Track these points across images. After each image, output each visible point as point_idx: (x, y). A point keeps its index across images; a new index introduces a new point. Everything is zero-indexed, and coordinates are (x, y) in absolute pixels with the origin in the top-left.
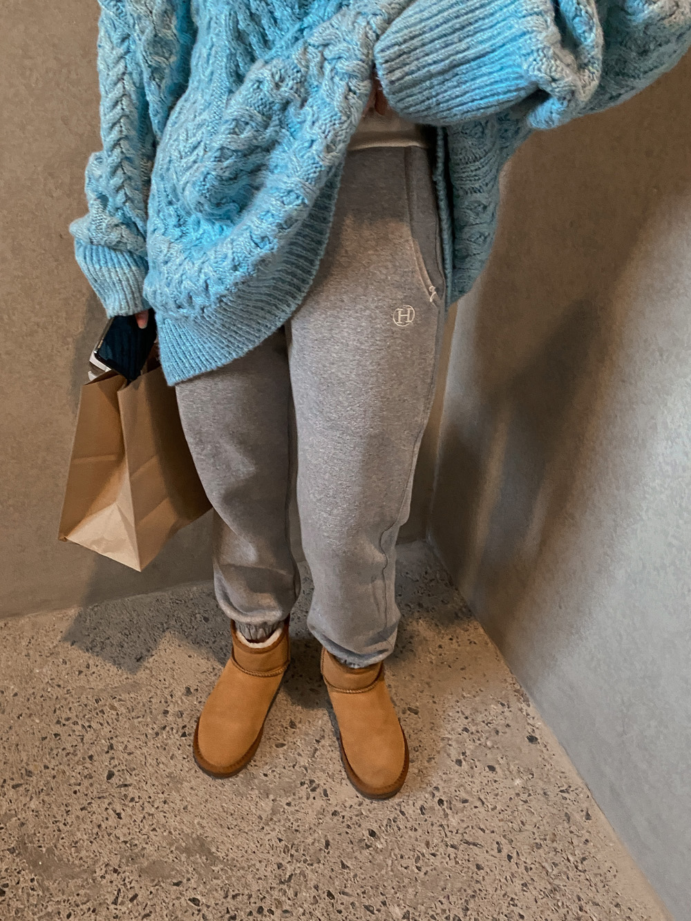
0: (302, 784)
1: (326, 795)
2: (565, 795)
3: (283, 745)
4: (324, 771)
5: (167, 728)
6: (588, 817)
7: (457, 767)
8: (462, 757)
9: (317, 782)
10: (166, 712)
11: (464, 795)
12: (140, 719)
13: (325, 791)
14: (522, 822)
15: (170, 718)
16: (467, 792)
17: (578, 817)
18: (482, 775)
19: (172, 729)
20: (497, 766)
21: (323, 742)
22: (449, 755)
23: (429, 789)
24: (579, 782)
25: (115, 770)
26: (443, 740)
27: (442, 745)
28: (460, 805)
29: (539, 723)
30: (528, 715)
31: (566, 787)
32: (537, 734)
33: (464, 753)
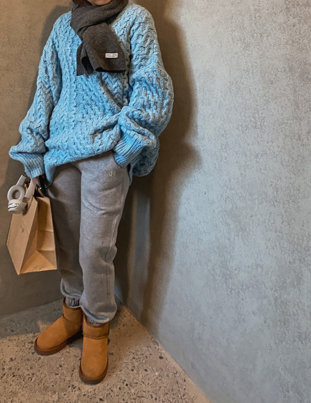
0: (69, 387)
1: (80, 389)
2: (176, 375)
4: (77, 381)
6: (185, 381)
7: (132, 372)
9: (75, 385)
14: (160, 387)
15: (6, 371)
16: (137, 380)
17: (181, 381)
19: (8, 375)
20: (148, 370)
21: (75, 371)
22: (128, 368)
23: (122, 381)
24: (181, 370)
26: (125, 363)
27: (124, 365)
28: (135, 385)
29: (164, 352)
30: (158, 349)
31: (175, 372)
32: (163, 356)
33: (134, 367)
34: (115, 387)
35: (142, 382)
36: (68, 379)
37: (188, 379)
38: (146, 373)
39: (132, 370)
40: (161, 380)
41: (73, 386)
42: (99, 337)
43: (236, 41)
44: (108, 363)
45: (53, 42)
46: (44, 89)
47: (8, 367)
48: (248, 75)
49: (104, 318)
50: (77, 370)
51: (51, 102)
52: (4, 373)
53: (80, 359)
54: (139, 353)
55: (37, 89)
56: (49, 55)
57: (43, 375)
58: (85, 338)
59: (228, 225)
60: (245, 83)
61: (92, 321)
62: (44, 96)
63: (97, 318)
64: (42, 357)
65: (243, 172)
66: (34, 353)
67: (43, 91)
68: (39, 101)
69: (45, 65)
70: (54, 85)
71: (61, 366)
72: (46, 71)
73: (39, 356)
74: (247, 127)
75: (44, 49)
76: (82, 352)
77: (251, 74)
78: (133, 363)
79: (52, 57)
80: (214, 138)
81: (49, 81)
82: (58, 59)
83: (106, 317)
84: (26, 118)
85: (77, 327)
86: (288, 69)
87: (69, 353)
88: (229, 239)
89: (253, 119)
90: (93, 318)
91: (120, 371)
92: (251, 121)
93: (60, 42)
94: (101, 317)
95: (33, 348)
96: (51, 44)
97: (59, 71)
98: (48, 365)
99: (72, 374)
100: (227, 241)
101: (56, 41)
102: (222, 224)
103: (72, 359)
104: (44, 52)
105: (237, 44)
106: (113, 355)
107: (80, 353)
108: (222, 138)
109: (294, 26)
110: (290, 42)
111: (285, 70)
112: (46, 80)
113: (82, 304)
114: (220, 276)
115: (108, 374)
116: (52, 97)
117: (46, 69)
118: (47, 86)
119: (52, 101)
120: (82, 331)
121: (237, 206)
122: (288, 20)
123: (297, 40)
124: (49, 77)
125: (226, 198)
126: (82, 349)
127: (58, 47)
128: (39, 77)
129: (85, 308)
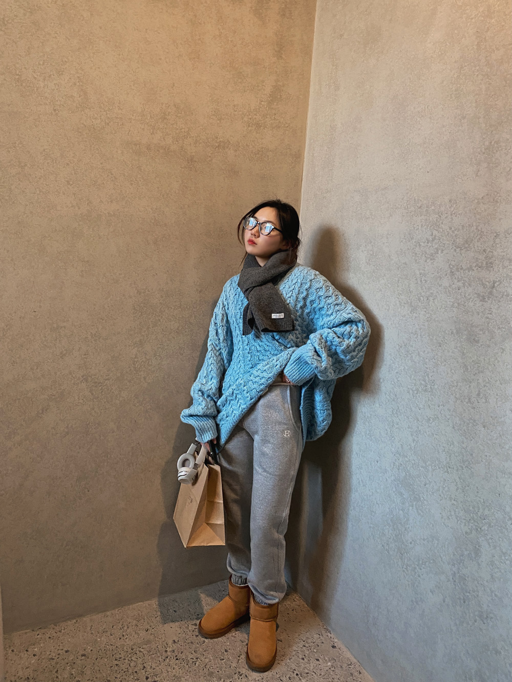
0: (235, 674)
1: (247, 677)
2: (350, 666)
3: (223, 659)
4: (243, 668)
5: (169, 658)
6: (360, 673)
7: (302, 661)
8: (304, 657)
9: (241, 672)
10: (166, 651)
11: (307, 671)
12: (155, 655)
13: (246, 676)
14: (333, 679)
15: (169, 653)
16: (308, 670)
17: (356, 674)
18: (313, 663)
19: (171, 657)
20: (320, 659)
21: (241, 656)
22: (298, 657)
23: (292, 670)
24: (355, 660)
25: (149, 676)
26: (295, 651)
27: (294, 653)
28: (305, 675)
29: (336, 640)
30: (331, 637)
31: (350, 663)
32: (336, 645)
33: (305, 655)
34: (284, 676)
35: (314, 672)
36: (234, 665)
37: (363, 671)
38: (317, 662)
39: (303, 659)
40: (334, 671)
41: (239, 672)
42: (267, 619)
43: (403, 304)
44: (276, 650)
45: (223, 304)
46: (215, 351)
47: (171, 649)
48: (416, 338)
49: (273, 598)
50: (243, 656)
51: (222, 365)
52: (166, 655)
53: (247, 645)
54: (309, 641)
55: (208, 351)
56: (220, 317)
57: (207, 660)
58: (252, 621)
59: (401, 494)
60: (414, 345)
61: (260, 601)
62: (215, 358)
63: (265, 598)
64: (206, 640)
65: (416, 438)
66: (198, 636)
67: (214, 353)
68: (210, 363)
69: (215, 328)
70: (225, 347)
71: (226, 651)
72: (217, 333)
73: (204, 639)
74: (417, 390)
75: (215, 311)
76: (248, 636)
77: (419, 336)
78: (303, 651)
79: (222, 319)
80: (385, 403)
81: (219, 343)
82: (228, 321)
83: (276, 597)
84: (197, 380)
85: (243, 609)
86: (455, 331)
87: (235, 637)
88: (403, 510)
89: (423, 383)
90: (261, 597)
91: (290, 659)
92: (421, 384)
93: (230, 305)
94: (270, 597)
95: (197, 630)
96: (221, 307)
97: (229, 332)
98: (213, 650)
99: (239, 660)
100: (401, 512)
101: (225, 303)
102: (396, 494)
103: (238, 644)
104: (214, 314)
105: (404, 307)
106: (281, 641)
107: (247, 637)
108: (393, 403)
109: (459, 290)
110: (456, 305)
111: (452, 333)
112: (217, 343)
113: (249, 582)
114: (394, 551)
115: (276, 662)
116: (222, 359)
117: (217, 331)
118: (217, 348)
119: (222, 363)
120: (249, 613)
121: (410, 474)
122: (453, 284)
123: (463, 303)
124: (219, 339)
125: (399, 466)
126: (248, 634)
127: (228, 309)
128: (209, 339)
129: (253, 587)
